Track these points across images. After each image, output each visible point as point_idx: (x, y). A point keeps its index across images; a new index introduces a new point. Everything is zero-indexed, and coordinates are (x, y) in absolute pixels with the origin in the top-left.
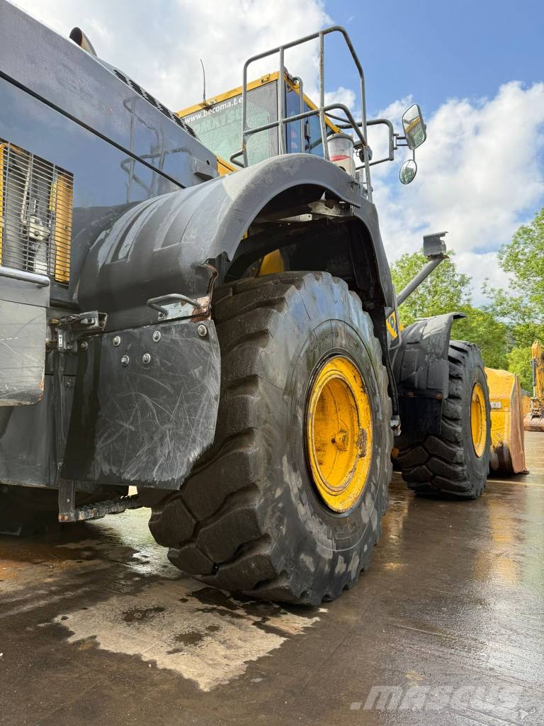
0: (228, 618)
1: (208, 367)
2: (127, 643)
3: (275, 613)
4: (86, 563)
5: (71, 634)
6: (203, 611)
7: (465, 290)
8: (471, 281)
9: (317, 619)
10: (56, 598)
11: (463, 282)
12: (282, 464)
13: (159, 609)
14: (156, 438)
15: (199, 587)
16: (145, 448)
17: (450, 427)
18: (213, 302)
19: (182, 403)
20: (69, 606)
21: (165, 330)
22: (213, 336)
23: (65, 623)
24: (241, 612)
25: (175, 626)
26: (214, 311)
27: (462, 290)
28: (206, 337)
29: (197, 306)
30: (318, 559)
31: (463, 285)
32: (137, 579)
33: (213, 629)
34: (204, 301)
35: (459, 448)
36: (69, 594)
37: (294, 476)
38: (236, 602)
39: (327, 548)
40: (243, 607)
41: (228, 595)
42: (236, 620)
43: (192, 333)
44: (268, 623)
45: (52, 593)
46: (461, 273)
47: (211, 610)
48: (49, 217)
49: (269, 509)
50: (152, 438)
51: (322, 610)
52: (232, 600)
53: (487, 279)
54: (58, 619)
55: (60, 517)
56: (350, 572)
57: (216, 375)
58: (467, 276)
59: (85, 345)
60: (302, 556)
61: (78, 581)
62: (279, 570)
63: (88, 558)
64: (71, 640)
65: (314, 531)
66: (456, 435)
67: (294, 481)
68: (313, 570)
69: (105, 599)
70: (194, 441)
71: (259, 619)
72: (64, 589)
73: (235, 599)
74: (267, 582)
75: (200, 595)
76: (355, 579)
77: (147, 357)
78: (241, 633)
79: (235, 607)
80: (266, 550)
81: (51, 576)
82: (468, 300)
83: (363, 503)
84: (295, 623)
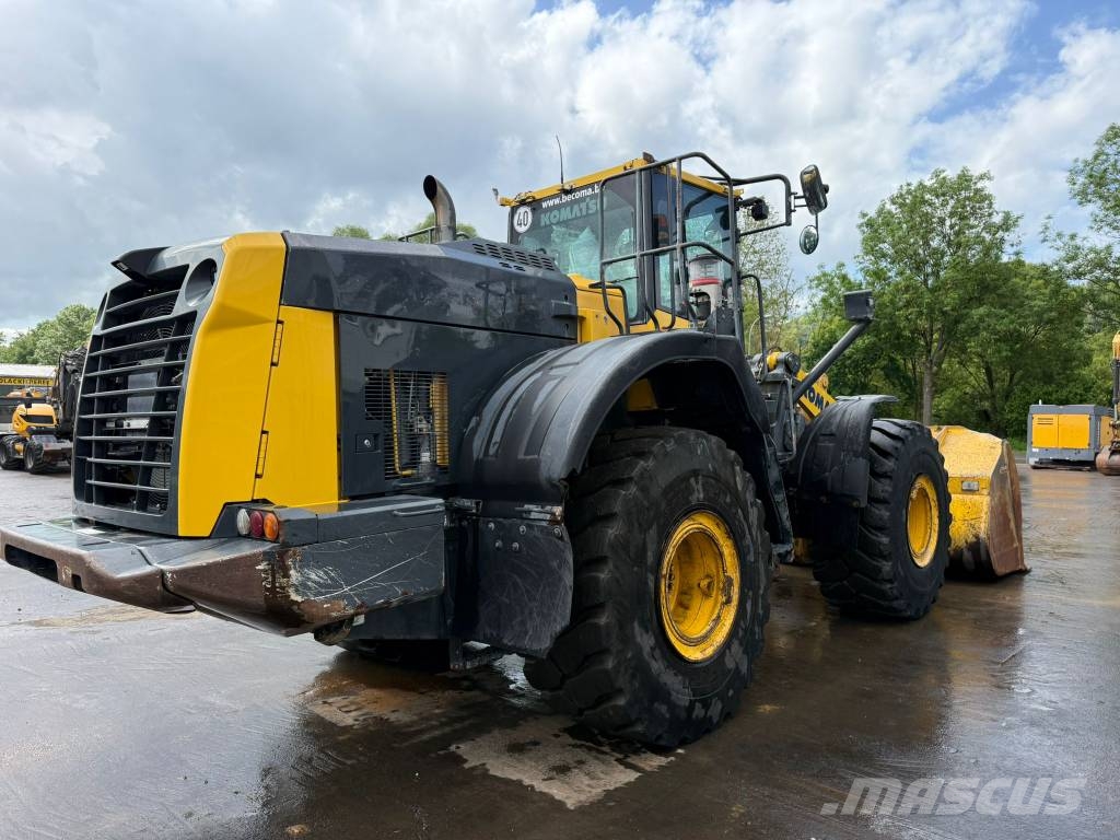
0: (594, 753)
1: (563, 562)
2: (511, 770)
3: (636, 752)
4: (467, 694)
5: (466, 761)
6: (573, 746)
7: (1010, 237)
8: (1020, 222)
9: (673, 758)
10: (447, 729)
11: (1007, 225)
12: (633, 628)
13: (536, 743)
14: (527, 612)
15: (571, 724)
16: (519, 619)
17: (874, 538)
18: (565, 511)
19: (544, 588)
20: (460, 736)
21: (528, 526)
22: (566, 538)
23: (459, 752)
24: (606, 749)
25: (549, 758)
26: (567, 518)
27: (1006, 237)
28: (561, 538)
29: (553, 514)
30: (672, 706)
31: (1007, 230)
32: (515, 713)
33: (581, 762)
34: (558, 510)
35: (885, 563)
36: (458, 726)
37: (645, 636)
38: (603, 740)
39: (683, 697)
40: (610, 744)
41: (596, 732)
42: (601, 756)
43: (551, 533)
44: (629, 760)
45: (442, 725)
46: (1002, 209)
47: (580, 746)
48: (429, 413)
49: (622, 669)
50: (522, 613)
51: (680, 751)
52: (599, 737)
53: (1049, 217)
54: (453, 748)
55: (452, 666)
56: (711, 717)
57: (569, 569)
58: (1015, 214)
59: (465, 523)
60: (656, 705)
61: (464, 713)
62: (633, 718)
63: (468, 689)
64: (466, 766)
65: (669, 682)
66: (882, 547)
67: (646, 641)
68: (668, 716)
69: (489, 732)
70: (555, 620)
71: (621, 756)
72: (452, 721)
73: (603, 737)
74: (625, 726)
75: (570, 731)
76: (718, 723)
77: (516, 545)
78: (604, 767)
79: (601, 744)
80: (621, 702)
81: (438, 707)
82: (1017, 254)
83: (727, 651)
84: (654, 762)
